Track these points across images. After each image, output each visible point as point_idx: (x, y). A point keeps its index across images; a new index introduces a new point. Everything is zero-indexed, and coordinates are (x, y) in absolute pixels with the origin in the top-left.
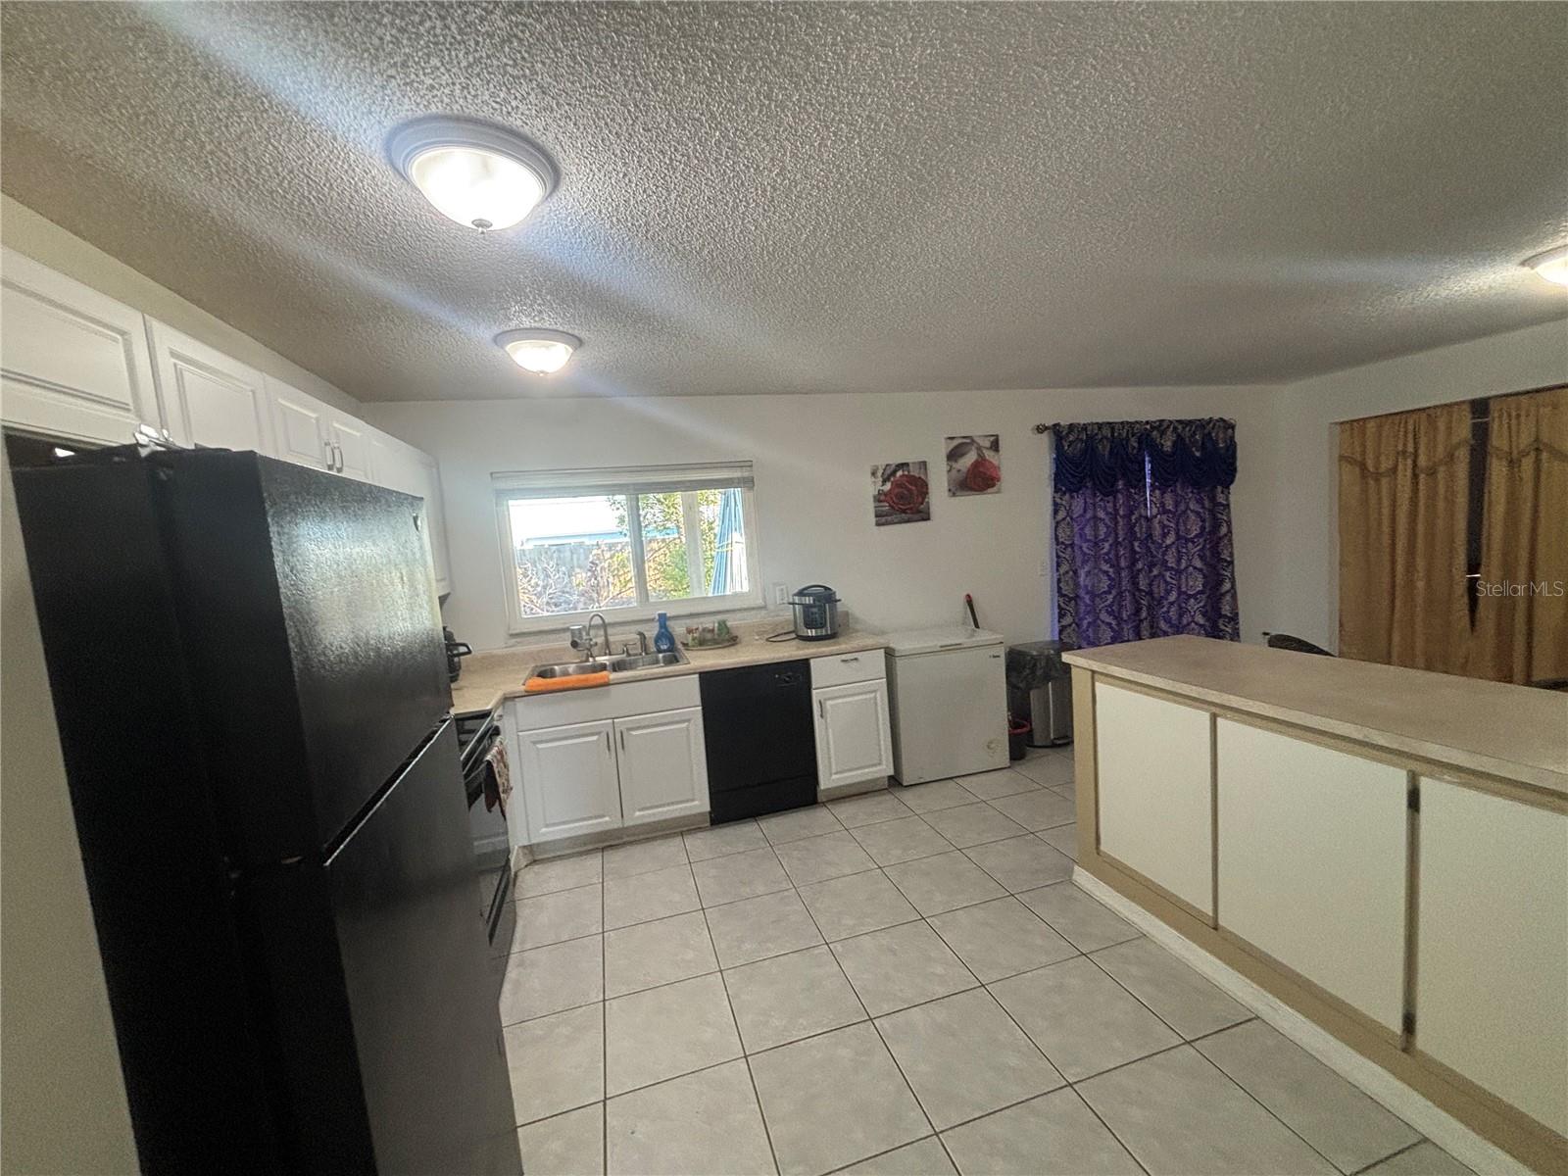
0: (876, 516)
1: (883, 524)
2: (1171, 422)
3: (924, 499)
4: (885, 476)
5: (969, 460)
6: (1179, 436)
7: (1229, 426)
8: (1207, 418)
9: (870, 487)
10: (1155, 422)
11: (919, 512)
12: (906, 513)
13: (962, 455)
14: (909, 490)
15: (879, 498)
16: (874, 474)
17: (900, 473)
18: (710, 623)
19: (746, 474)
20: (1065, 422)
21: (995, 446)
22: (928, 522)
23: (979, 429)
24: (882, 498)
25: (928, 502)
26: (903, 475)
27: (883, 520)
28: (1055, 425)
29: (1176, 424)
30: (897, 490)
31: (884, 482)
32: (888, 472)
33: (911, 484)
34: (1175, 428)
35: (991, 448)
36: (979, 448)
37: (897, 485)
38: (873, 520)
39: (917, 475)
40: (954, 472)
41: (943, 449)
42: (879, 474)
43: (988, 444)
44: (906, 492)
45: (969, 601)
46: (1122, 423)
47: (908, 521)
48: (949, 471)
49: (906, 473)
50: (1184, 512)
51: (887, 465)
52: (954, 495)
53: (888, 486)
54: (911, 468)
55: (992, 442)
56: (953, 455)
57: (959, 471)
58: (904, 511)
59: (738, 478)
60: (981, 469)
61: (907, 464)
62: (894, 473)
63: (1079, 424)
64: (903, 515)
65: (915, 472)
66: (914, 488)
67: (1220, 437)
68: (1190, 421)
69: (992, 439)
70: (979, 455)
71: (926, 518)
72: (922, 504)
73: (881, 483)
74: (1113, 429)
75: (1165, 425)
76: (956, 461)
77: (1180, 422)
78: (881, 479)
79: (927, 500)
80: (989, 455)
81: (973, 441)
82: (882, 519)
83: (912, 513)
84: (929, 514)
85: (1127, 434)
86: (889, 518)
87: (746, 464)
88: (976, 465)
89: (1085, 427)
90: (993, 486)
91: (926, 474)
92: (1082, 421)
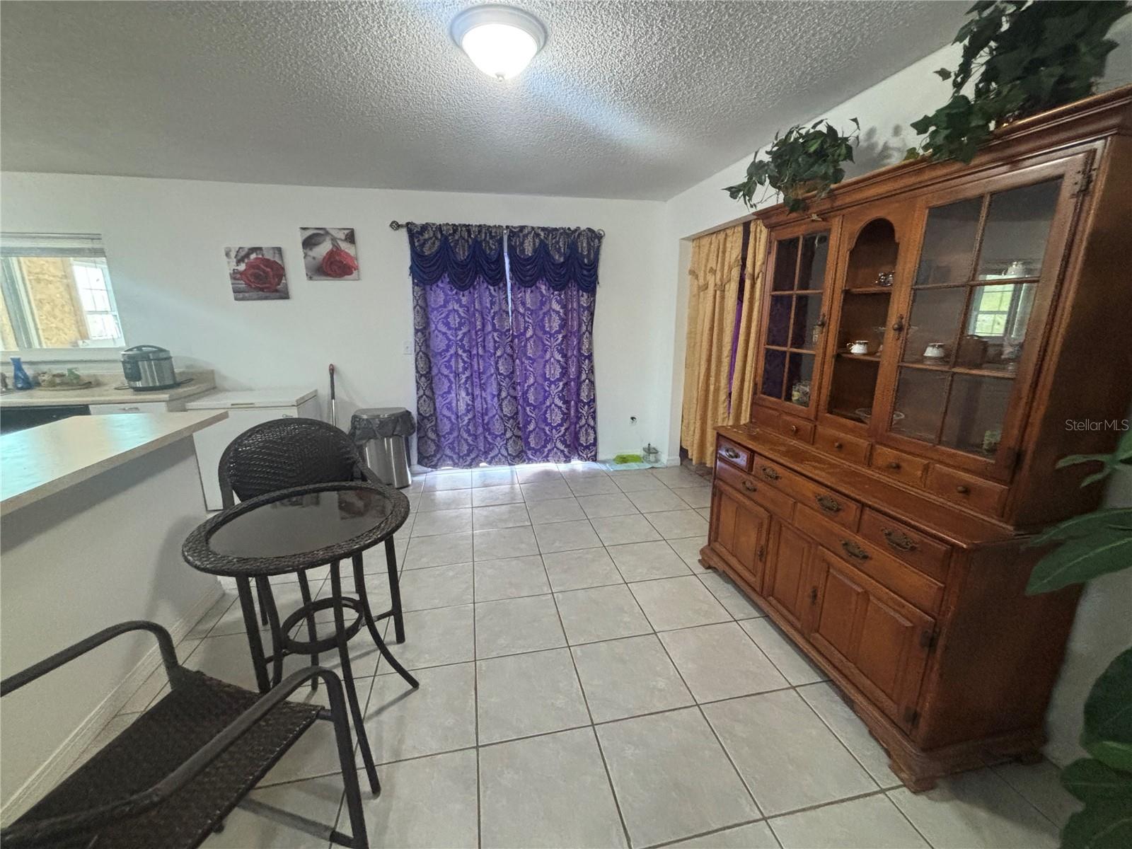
0: (234, 292)
1: (243, 299)
2: (533, 228)
3: (280, 280)
4: (239, 257)
5: (323, 249)
6: (541, 241)
7: (595, 237)
8: (573, 228)
9: (227, 267)
10: (515, 228)
11: (277, 291)
12: (263, 291)
13: (316, 244)
14: (264, 271)
15: (235, 276)
16: (227, 254)
17: (253, 256)
18: (63, 369)
19: (97, 245)
20: (420, 221)
21: (351, 237)
22: (286, 301)
23: (334, 221)
24: (238, 276)
25: (286, 284)
26: (257, 259)
27: (241, 295)
28: (408, 224)
29: (540, 231)
30: (252, 271)
31: (239, 262)
32: (242, 253)
33: (267, 266)
34: (538, 235)
35: (346, 239)
36: (334, 239)
37: (250, 266)
38: (232, 295)
39: (272, 259)
40: (309, 259)
41: (299, 238)
42: (233, 254)
43: (343, 237)
44: (262, 273)
45: (332, 370)
46: (480, 226)
47: (266, 298)
48: (305, 257)
49: (260, 256)
50: (549, 311)
51: (240, 248)
52: (311, 278)
53: (242, 267)
54: (265, 252)
55: (347, 235)
56: (309, 243)
57: (314, 258)
58: (262, 290)
59: (89, 249)
60: (337, 258)
61: (260, 249)
62: (247, 255)
63: (434, 224)
64: (260, 293)
65: (269, 256)
66: (269, 270)
67: (583, 245)
68: (556, 229)
69: (346, 232)
70: (334, 245)
71: (285, 295)
72: (279, 284)
73: (235, 264)
74: (469, 232)
75: (526, 231)
76: (311, 249)
77: (543, 229)
78: (235, 260)
79: (283, 281)
80: (344, 246)
81: (327, 233)
82: (239, 294)
83: (270, 292)
84: (288, 293)
85: (486, 237)
86: (247, 295)
87: (95, 237)
88: (331, 254)
89: (440, 228)
90: (351, 273)
91: (282, 260)
92: (438, 221)
